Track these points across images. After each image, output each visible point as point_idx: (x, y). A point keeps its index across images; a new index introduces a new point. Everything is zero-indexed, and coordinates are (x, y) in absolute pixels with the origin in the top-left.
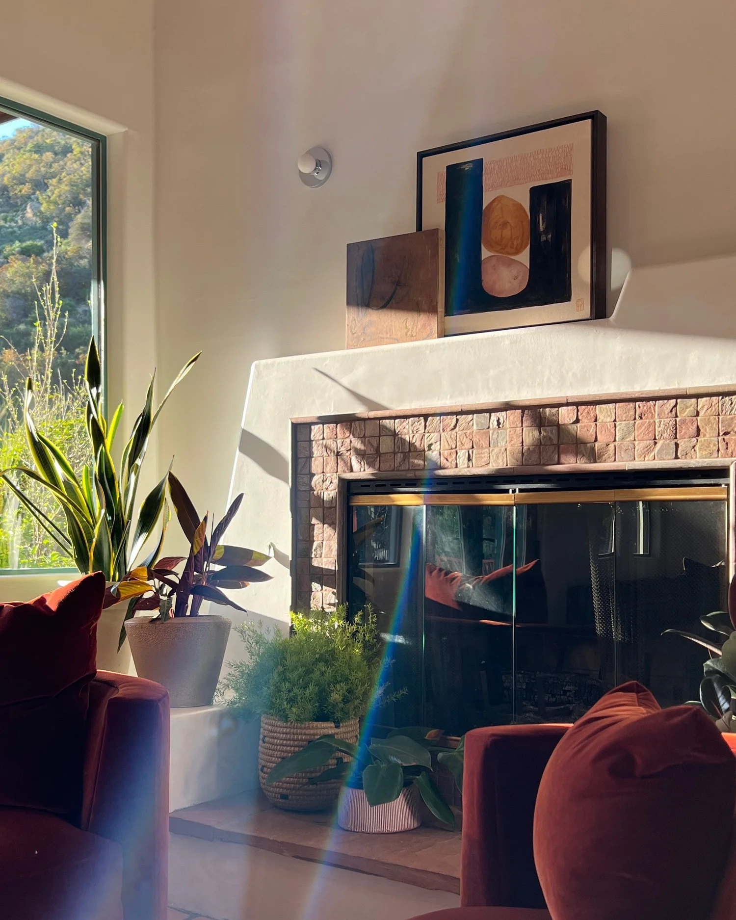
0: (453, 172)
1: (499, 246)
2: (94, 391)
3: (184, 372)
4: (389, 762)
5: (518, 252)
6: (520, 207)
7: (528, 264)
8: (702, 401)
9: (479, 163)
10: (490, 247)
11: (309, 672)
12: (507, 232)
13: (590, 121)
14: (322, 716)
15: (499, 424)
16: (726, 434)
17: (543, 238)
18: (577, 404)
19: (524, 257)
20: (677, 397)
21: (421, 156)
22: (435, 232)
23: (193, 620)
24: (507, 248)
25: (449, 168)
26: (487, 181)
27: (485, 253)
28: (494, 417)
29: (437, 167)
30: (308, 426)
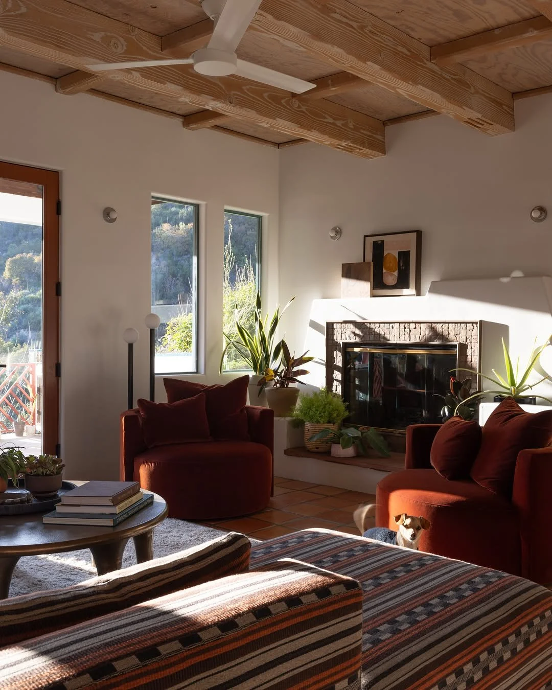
0: (375, 243)
1: (389, 269)
2: (259, 310)
3: (288, 305)
4: (348, 436)
5: (394, 272)
6: (395, 257)
7: (397, 275)
8: (450, 325)
9: (383, 242)
10: (386, 269)
11: (325, 407)
12: (391, 265)
13: (416, 233)
14: (329, 422)
15: (392, 327)
16: (456, 335)
17: (402, 268)
18: (415, 323)
19: (396, 273)
20: (443, 323)
21: (365, 237)
22: (369, 263)
23: (287, 389)
24: (391, 270)
25: (374, 242)
26: (385, 247)
27: (384, 271)
28: (391, 325)
29: (370, 241)
30: (333, 323)
